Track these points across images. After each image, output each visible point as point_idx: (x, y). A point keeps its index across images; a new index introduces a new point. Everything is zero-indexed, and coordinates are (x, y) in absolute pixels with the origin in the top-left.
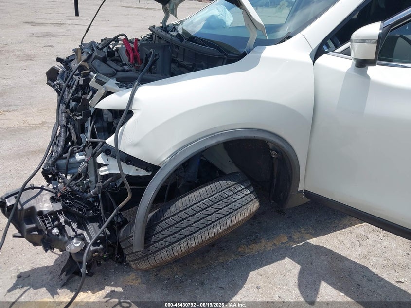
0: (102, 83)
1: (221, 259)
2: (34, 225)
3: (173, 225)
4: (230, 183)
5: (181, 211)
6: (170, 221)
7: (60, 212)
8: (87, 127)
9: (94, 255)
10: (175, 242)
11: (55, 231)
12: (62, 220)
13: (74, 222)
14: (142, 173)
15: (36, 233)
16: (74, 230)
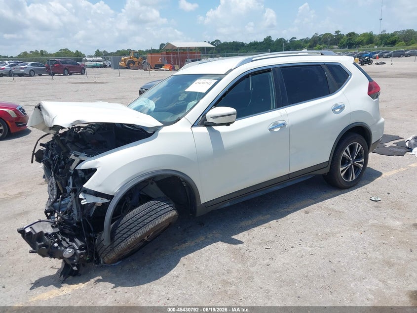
0: (77, 156)
1: (162, 255)
2: (43, 243)
3: (126, 228)
4: (156, 202)
5: (129, 219)
6: (124, 226)
7: (58, 233)
8: (70, 182)
9: (81, 257)
10: (128, 237)
11: (56, 245)
12: (60, 237)
13: (67, 238)
14: (105, 201)
15: (44, 248)
16: (67, 243)
